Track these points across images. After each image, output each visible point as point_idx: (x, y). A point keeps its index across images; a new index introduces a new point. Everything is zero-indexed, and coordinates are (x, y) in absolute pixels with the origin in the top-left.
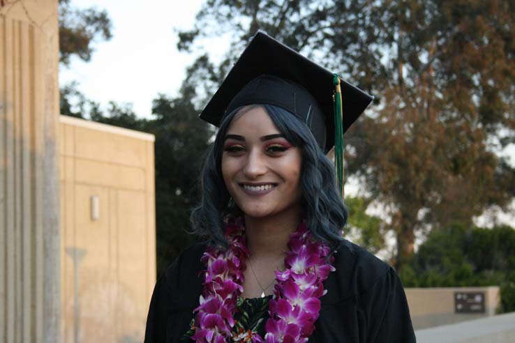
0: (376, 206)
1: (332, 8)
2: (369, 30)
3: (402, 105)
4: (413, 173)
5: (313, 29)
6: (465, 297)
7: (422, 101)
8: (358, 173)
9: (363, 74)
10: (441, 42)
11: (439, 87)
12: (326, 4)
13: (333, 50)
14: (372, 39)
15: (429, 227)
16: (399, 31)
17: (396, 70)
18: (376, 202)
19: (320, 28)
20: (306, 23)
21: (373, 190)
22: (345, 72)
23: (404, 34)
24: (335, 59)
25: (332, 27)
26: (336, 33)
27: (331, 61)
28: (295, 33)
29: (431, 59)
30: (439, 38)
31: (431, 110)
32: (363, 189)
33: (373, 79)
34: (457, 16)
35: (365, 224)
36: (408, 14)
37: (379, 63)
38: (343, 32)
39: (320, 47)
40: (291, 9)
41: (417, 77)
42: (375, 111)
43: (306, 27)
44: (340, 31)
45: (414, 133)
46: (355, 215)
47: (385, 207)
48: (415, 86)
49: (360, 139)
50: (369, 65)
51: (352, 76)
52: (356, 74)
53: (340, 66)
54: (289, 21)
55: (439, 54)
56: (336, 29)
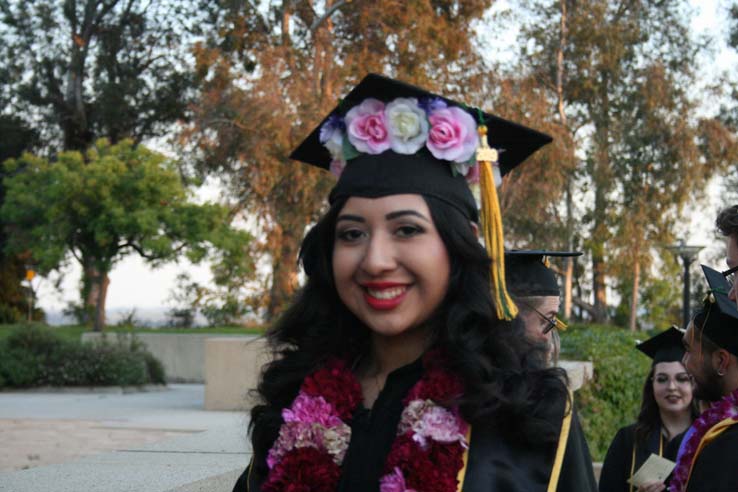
0: (245, 218)
3: (287, 73)
7: (315, 71)
8: (221, 168)
9: (232, 26)
11: (340, 50)
17: (280, 23)
18: (245, 212)
21: (241, 195)
27: (185, 4)
29: (330, 9)
32: (228, 192)
33: (246, 35)
35: (229, 242)
37: (255, 10)
41: (309, 33)
42: (248, 81)
45: (302, 116)
46: (216, 230)
47: (258, 218)
48: (306, 48)
49: (226, 120)
50: (241, 14)
51: (215, 28)
52: (222, 25)
53: (199, 13)
55: (340, 3)
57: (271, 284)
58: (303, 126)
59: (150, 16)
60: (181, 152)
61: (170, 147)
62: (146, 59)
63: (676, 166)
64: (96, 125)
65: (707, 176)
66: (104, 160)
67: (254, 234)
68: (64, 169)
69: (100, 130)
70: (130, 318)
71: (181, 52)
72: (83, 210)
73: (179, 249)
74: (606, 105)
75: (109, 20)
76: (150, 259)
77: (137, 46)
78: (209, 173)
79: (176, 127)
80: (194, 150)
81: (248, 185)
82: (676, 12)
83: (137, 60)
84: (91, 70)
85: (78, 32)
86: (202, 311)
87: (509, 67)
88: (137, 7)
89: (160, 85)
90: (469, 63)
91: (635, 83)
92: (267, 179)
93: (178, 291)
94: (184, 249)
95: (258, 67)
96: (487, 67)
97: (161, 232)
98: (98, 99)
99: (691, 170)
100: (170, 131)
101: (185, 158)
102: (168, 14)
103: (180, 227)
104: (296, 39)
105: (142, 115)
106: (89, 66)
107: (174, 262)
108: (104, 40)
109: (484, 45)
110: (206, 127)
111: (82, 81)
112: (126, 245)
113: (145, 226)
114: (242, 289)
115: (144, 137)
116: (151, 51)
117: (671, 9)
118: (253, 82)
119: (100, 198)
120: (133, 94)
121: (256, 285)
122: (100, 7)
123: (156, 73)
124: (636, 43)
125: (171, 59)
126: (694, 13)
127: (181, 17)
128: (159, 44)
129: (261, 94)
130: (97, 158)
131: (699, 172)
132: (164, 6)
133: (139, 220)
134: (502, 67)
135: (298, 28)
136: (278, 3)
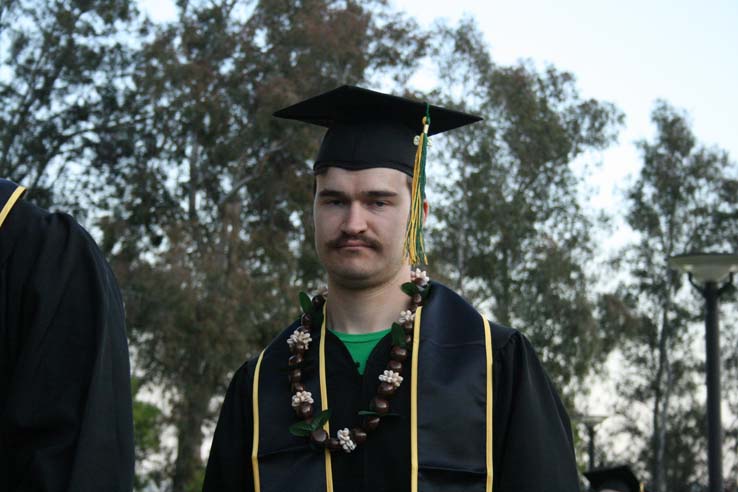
0: (150, 390)
1: (97, 104)
2: (150, 138)
4: (207, 344)
5: (68, 132)
7: (222, 243)
9: (138, 201)
10: (252, 162)
11: (245, 225)
12: (89, 97)
13: (96, 164)
14: (154, 152)
16: (192, 143)
17: (187, 199)
18: (151, 385)
20: (58, 121)
21: (146, 367)
22: (112, 196)
23: (201, 148)
24: (99, 176)
25: (96, 130)
26: (102, 139)
27: (92, 179)
28: (43, 135)
29: (237, 187)
30: (250, 156)
31: (234, 257)
32: (134, 364)
33: (153, 210)
34: (276, 129)
36: (207, 121)
37: (163, 187)
38: (113, 139)
39: (78, 160)
40: (37, 102)
41: (215, 212)
42: (155, 255)
43: (60, 130)
44: (108, 138)
45: (210, 288)
47: (164, 392)
48: (212, 223)
49: (133, 293)
50: (149, 189)
51: (122, 203)
52: (129, 200)
53: (106, 188)
54: (34, 118)
55: (248, 179)
56: (103, 135)
57: (174, 457)
58: (210, 300)
59: (57, 190)
63: (576, 340)
67: (160, 406)
74: (507, 282)
81: (153, 359)
82: (575, 191)
88: (44, 182)
91: (536, 259)
95: (165, 240)
99: (591, 345)
102: (75, 189)
104: (202, 214)
114: (146, 464)
117: (570, 188)
118: (161, 255)
121: (160, 458)
124: (536, 220)
127: (88, 191)
129: (169, 267)
131: (598, 347)
132: (72, 181)
135: (204, 203)
136: (185, 178)
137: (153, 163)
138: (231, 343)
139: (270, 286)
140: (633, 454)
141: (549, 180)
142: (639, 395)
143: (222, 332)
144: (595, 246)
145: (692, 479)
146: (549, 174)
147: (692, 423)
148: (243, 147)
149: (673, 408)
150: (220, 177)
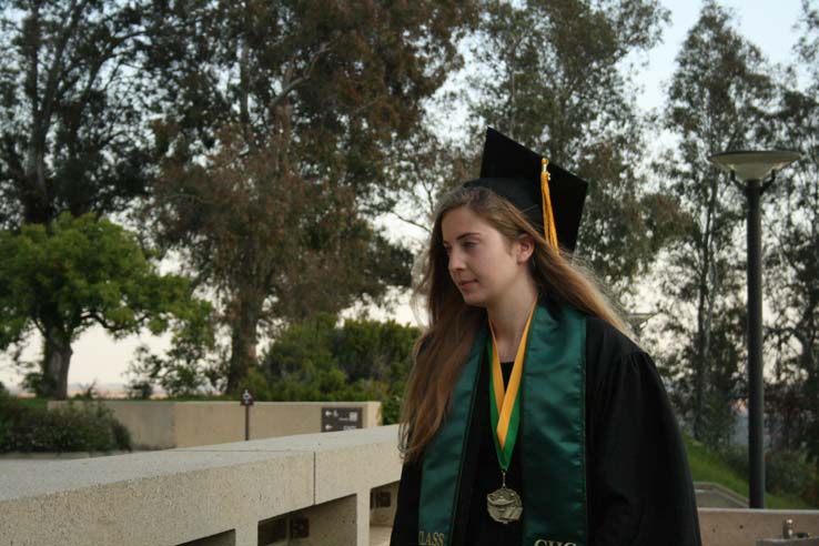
0: (202, 290)
1: (148, 7)
2: (200, 41)
3: (246, 150)
4: (257, 246)
5: (121, 35)
6: (336, 414)
8: (181, 243)
9: (191, 104)
10: (301, 65)
11: (297, 127)
13: (148, 67)
14: (205, 55)
15: (277, 322)
16: (242, 46)
17: (239, 101)
18: (206, 287)
19: (132, 34)
20: (111, 26)
21: (201, 267)
22: (165, 99)
23: (251, 51)
24: (151, 78)
25: (148, 33)
26: (152, 40)
27: (145, 82)
28: (94, 39)
29: (287, 88)
30: (300, 58)
31: (285, 159)
32: (188, 265)
33: (205, 112)
34: (324, 31)
35: (190, 313)
37: (214, 89)
38: (165, 41)
39: (131, 63)
40: (88, 4)
41: (267, 111)
42: (208, 157)
43: (112, 34)
44: (160, 40)
45: (261, 191)
46: (177, 302)
47: (217, 292)
48: (264, 125)
49: (187, 196)
50: (200, 92)
52: (182, 103)
53: (159, 91)
54: (86, 21)
55: (297, 81)
56: (155, 37)
57: (229, 355)
58: (260, 201)
59: (110, 93)
60: (141, 227)
61: (129, 222)
62: (106, 135)
63: (624, 240)
64: (56, 200)
65: (655, 250)
66: (66, 233)
67: (214, 306)
68: (28, 241)
69: (60, 205)
70: (89, 390)
71: (141, 128)
72: (46, 282)
73: (142, 320)
75: (69, 96)
76: (112, 330)
77: (98, 122)
78: (169, 247)
79: (136, 202)
80: (155, 224)
81: (207, 260)
82: (622, 91)
83: (97, 136)
84: (52, 145)
85: (39, 108)
86: (160, 383)
87: (460, 145)
88: (98, 85)
89: (120, 160)
90: (421, 140)
91: (584, 160)
92: (227, 251)
93: (137, 363)
94: (147, 320)
95: (217, 142)
96: (439, 144)
97: (124, 304)
98: (58, 173)
99: (639, 244)
100: (130, 206)
101: (145, 232)
102: (128, 91)
103: (142, 298)
104: (253, 116)
105: (102, 191)
106: (50, 142)
107: (135, 334)
108: (64, 116)
109: (436, 123)
110: (167, 203)
111: (43, 156)
112: (89, 317)
113: (107, 299)
114: (201, 362)
115: (105, 211)
116: (112, 127)
117: (616, 88)
118: (213, 157)
119: (63, 270)
120: (94, 170)
121: (215, 356)
122: (61, 84)
123: (117, 149)
124: (583, 121)
125: (131, 135)
126: (639, 91)
127: (142, 95)
128: (119, 121)
129: (221, 169)
130: (60, 231)
131: (646, 247)
132: (125, 84)
133: (101, 292)
134: (453, 145)
135: (256, 105)
136: (236, 81)
137: (205, 67)
138: (281, 245)
139: (321, 188)
140: (678, 350)
141: (596, 80)
142: (686, 294)
143: (274, 234)
144: (643, 146)
145: (736, 375)
146: (597, 75)
147: (736, 321)
148: (293, 49)
149: (717, 307)
150: (270, 79)
